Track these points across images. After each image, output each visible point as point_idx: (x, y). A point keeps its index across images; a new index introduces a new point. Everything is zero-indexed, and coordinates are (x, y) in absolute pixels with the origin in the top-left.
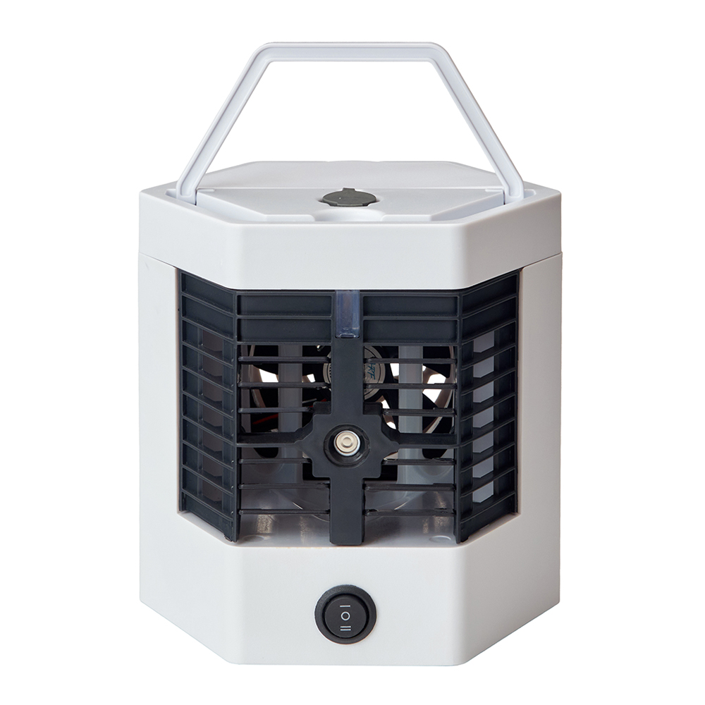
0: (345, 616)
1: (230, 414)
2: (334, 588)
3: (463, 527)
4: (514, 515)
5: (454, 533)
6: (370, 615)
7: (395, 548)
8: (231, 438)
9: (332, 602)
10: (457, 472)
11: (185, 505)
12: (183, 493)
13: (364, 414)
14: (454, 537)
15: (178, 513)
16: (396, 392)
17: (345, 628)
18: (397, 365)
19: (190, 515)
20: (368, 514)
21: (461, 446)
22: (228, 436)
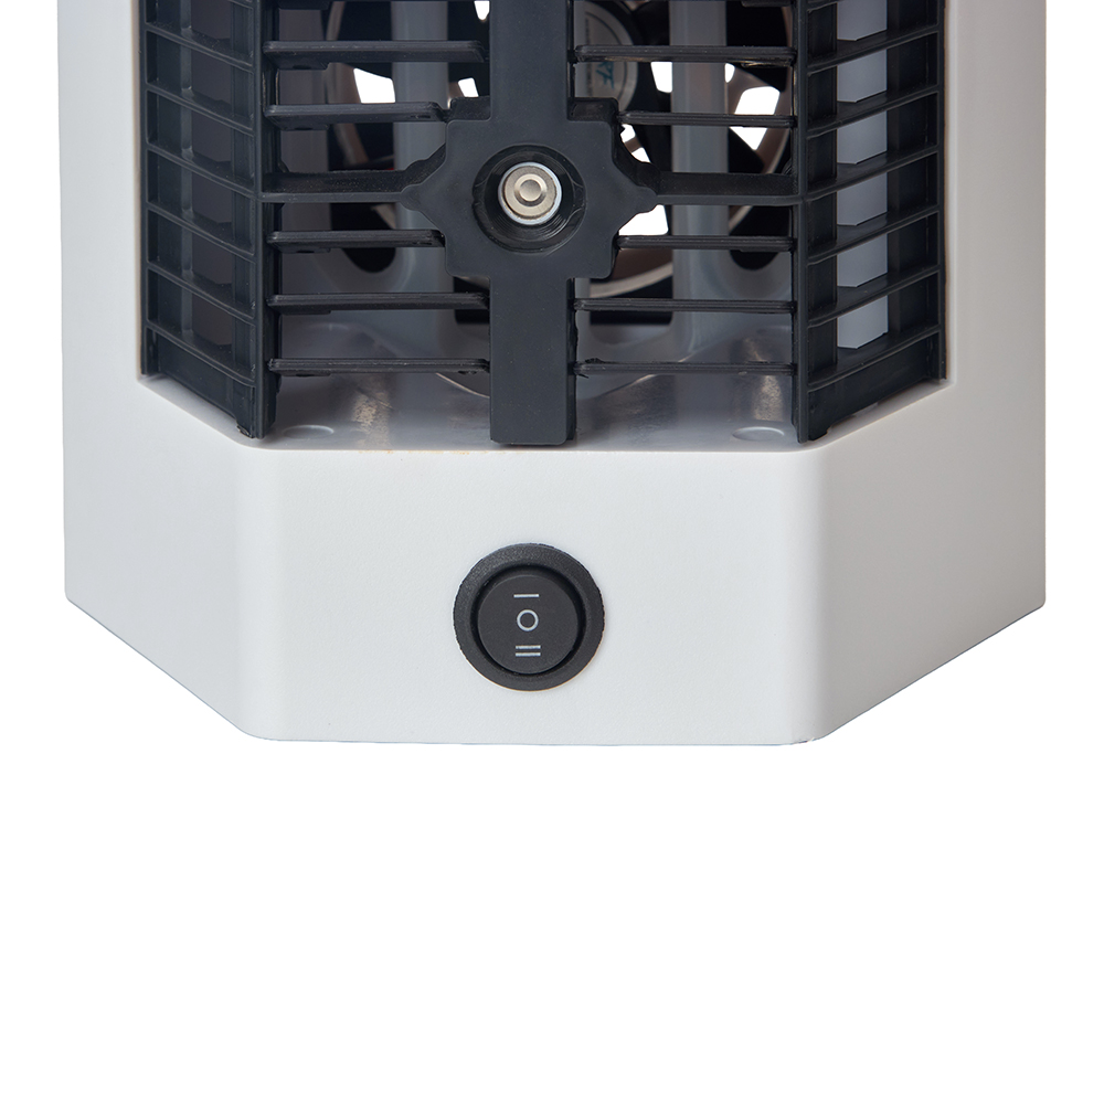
0: (528, 620)
1: (247, 122)
2: (500, 551)
3: (814, 402)
4: (938, 384)
5: (794, 419)
6: (588, 617)
7: (648, 453)
8: (249, 183)
9: (495, 587)
10: (799, 264)
11: (157, 360)
12: (149, 331)
13: (569, 118)
14: (793, 430)
15: (140, 379)
16: (668, 130)
17: (528, 651)
18: (668, 66)
19: (166, 385)
20: (583, 367)
21: (809, 200)
22: (243, 177)
